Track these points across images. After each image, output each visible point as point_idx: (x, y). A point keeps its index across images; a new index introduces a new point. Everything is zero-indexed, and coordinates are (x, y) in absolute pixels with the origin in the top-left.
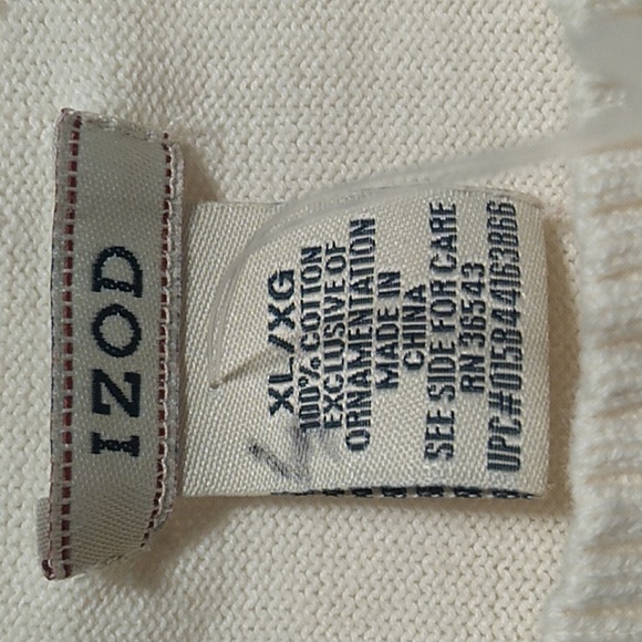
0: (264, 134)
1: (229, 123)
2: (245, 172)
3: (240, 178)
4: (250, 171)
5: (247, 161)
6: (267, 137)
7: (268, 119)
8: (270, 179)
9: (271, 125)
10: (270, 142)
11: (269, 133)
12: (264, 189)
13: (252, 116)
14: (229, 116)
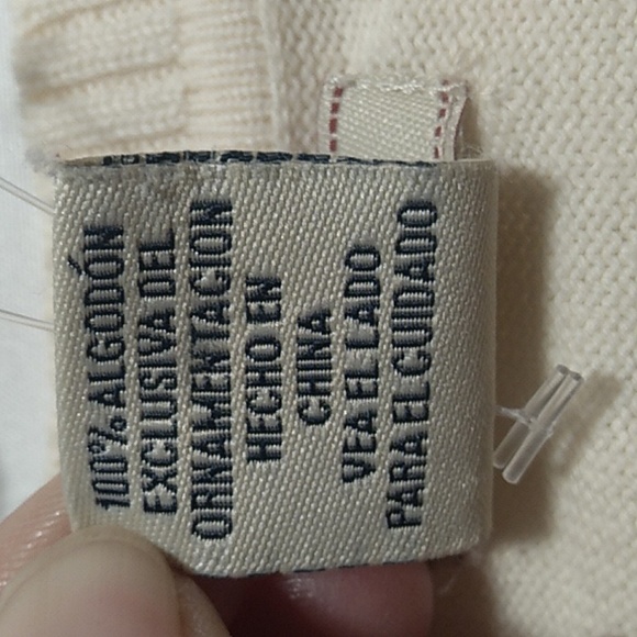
0: (602, 65)
1: (552, 52)
2: (575, 118)
3: (568, 126)
4: (583, 116)
5: (577, 102)
6: (607, 68)
7: (607, 44)
8: (611, 126)
9: (612, 51)
10: (610, 75)
11: (609, 62)
12: (603, 140)
13: (585, 41)
14: (551, 43)
